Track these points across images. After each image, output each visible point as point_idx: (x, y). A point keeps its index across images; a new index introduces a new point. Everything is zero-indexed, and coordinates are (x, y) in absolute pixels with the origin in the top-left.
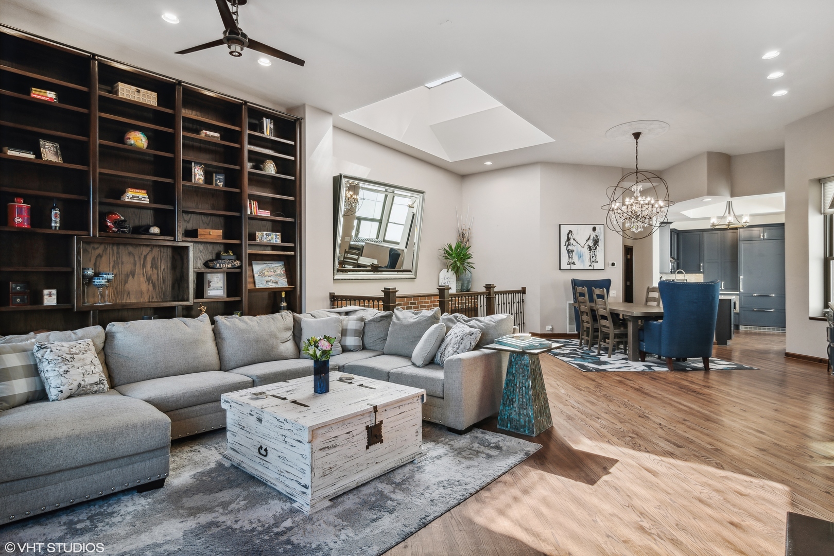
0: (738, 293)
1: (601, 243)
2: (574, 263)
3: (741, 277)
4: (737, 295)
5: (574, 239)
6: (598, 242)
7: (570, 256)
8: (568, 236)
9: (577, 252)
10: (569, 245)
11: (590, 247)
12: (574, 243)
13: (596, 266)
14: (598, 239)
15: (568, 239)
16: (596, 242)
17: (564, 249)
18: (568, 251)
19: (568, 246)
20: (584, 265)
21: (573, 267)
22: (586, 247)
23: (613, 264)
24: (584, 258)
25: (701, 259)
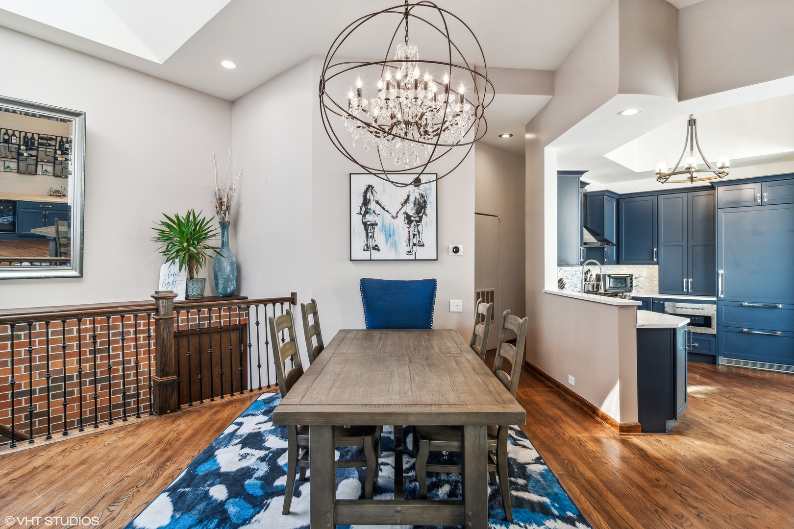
0: (714, 299)
1: (430, 209)
2: (376, 248)
3: (721, 272)
4: (714, 302)
5: (377, 202)
6: (425, 207)
7: (370, 234)
8: (365, 197)
9: (384, 225)
10: (367, 212)
11: (408, 218)
12: (378, 209)
13: (421, 253)
14: (425, 201)
15: (366, 202)
16: (421, 207)
17: (357, 220)
18: (365, 224)
19: (364, 216)
20: (396, 251)
21: (376, 255)
22: (402, 217)
23: (456, 250)
24: (397, 237)
25: (654, 240)
